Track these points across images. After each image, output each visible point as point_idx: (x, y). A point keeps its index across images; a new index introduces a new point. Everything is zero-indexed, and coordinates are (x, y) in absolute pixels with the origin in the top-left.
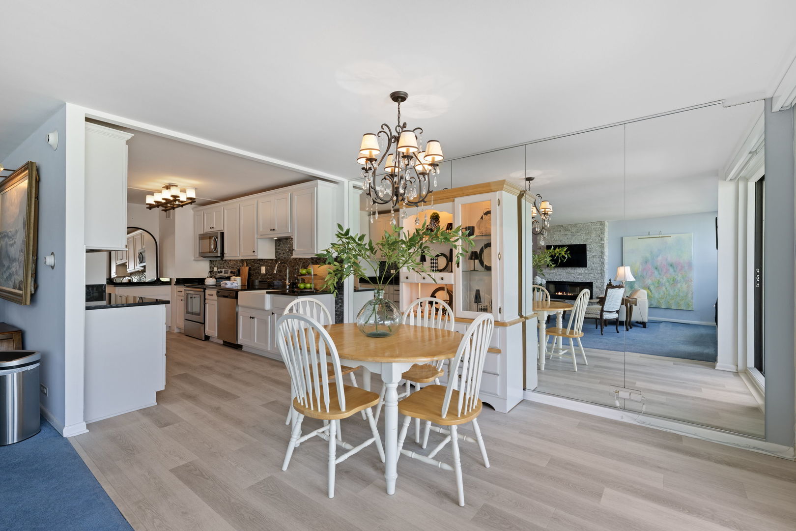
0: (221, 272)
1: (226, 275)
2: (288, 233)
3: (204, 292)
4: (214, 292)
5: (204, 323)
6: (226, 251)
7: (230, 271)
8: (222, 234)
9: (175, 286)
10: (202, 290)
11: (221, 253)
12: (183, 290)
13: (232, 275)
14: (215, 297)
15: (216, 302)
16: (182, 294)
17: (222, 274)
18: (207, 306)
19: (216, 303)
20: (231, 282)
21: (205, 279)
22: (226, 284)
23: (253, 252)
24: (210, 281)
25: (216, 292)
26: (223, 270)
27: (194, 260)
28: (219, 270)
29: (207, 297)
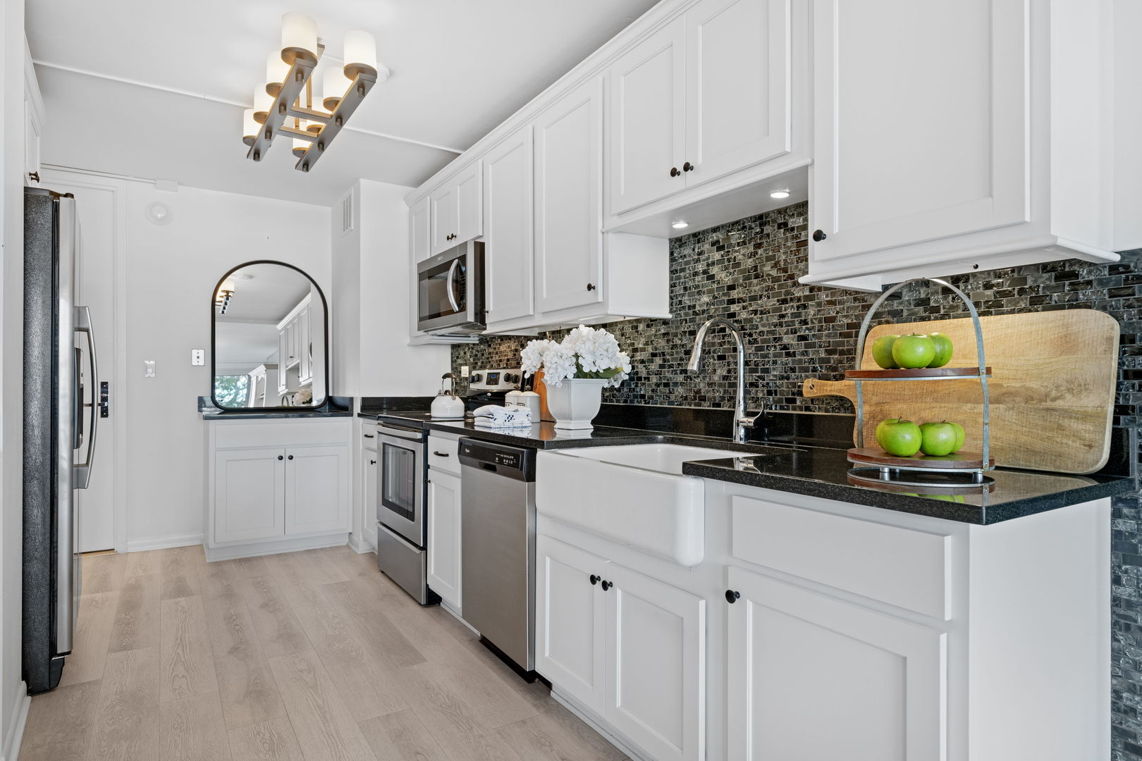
0: (479, 378)
1: (494, 388)
2: (785, 154)
3: (425, 440)
4: (450, 444)
5: (424, 548)
6: (490, 304)
7: (503, 373)
8: (480, 248)
9: (361, 420)
10: (419, 436)
11: (476, 314)
12: (375, 434)
13: (511, 385)
14: (454, 463)
15: (459, 481)
16: (375, 443)
17: (482, 386)
18: (432, 488)
19: (457, 484)
20: (507, 410)
21: (433, 398)
22: (490, 416)
23: (590, 287)
24: (447, 408)
25: (456, 444)
26: (484, 373)
27: (409, 345)
28: (474, 373)
29: (432, 459)
